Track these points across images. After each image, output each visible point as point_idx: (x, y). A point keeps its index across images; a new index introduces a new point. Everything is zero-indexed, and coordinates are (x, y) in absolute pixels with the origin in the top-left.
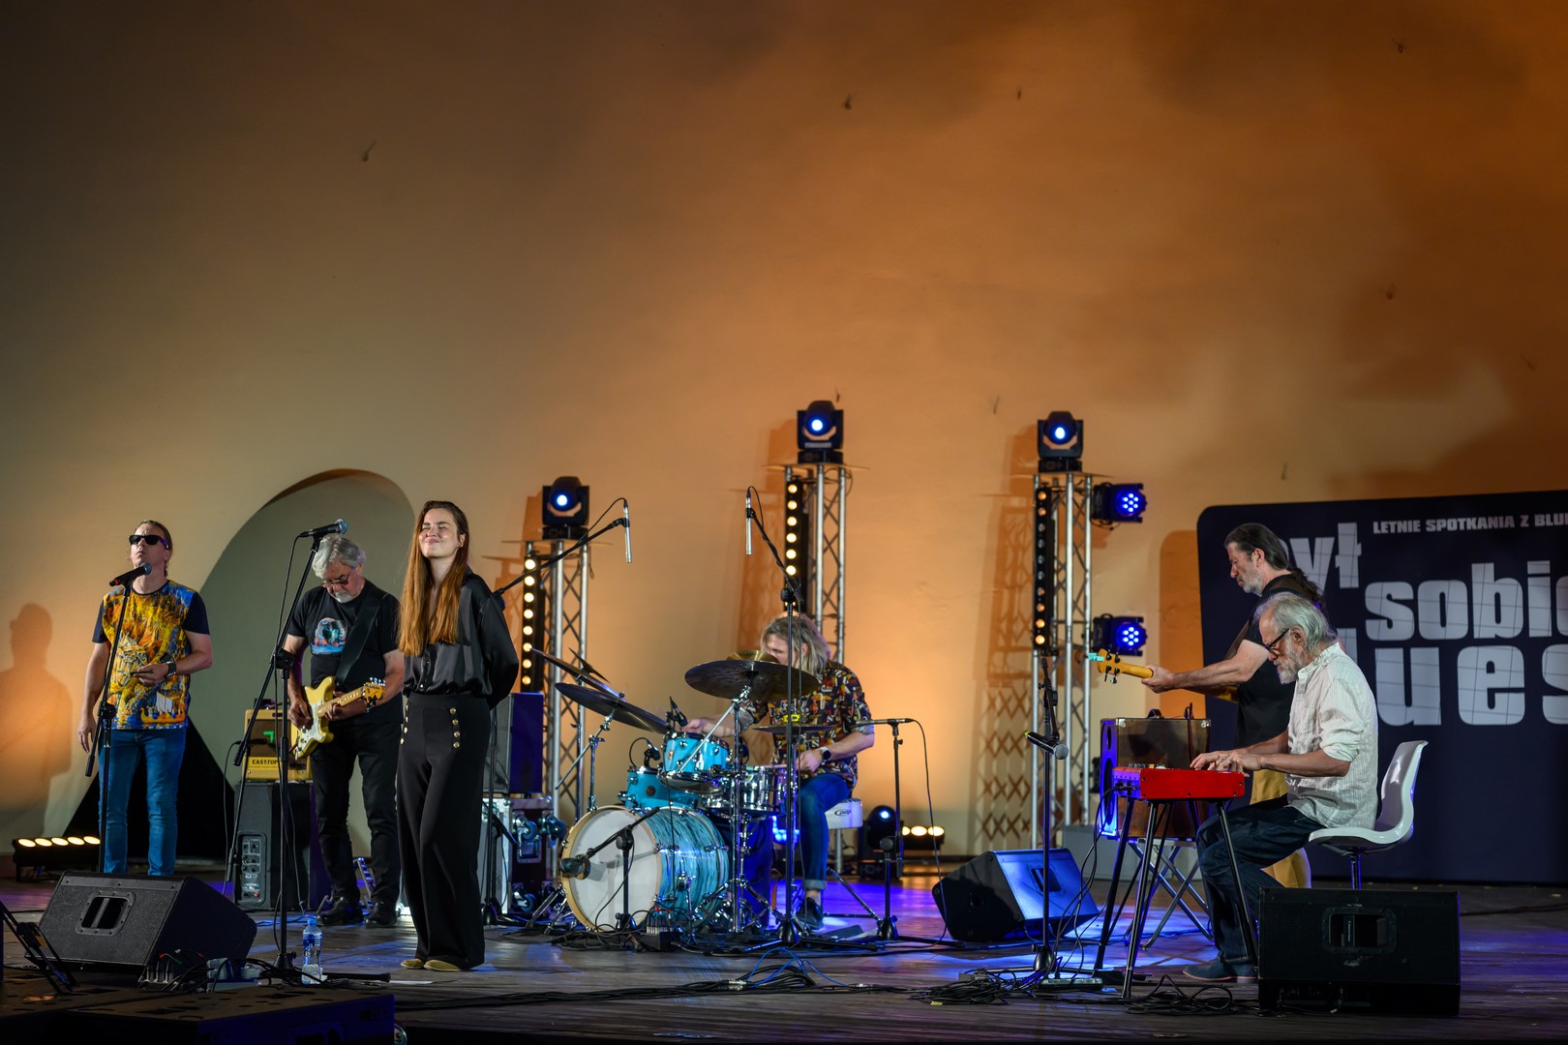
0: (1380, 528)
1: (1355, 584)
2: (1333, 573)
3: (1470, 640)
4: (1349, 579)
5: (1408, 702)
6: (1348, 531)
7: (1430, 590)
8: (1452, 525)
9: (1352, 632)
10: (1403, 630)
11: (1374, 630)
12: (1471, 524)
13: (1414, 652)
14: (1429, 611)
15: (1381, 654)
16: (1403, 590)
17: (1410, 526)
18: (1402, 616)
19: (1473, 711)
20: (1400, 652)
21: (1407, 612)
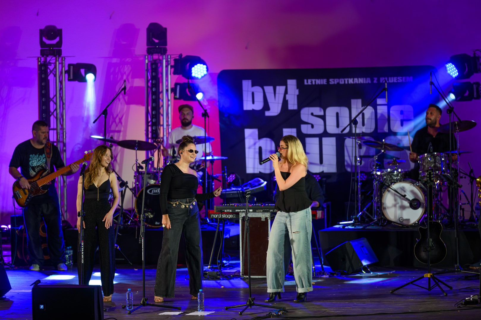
0: (308, 82)
2: (285, 103)
3: (350, 134)
4: (293, 105)
5: (321, 162)
6: (292, 83)
7: (331, 112)
8: (342, 81)
9: (295, 130)
10: (319, 129)
13: (325, 140)
14: (331, 120)
15: (308, 140)
17: (322, 82)
19: (352, 166)
20: (317, 140)
21: (321, 121)
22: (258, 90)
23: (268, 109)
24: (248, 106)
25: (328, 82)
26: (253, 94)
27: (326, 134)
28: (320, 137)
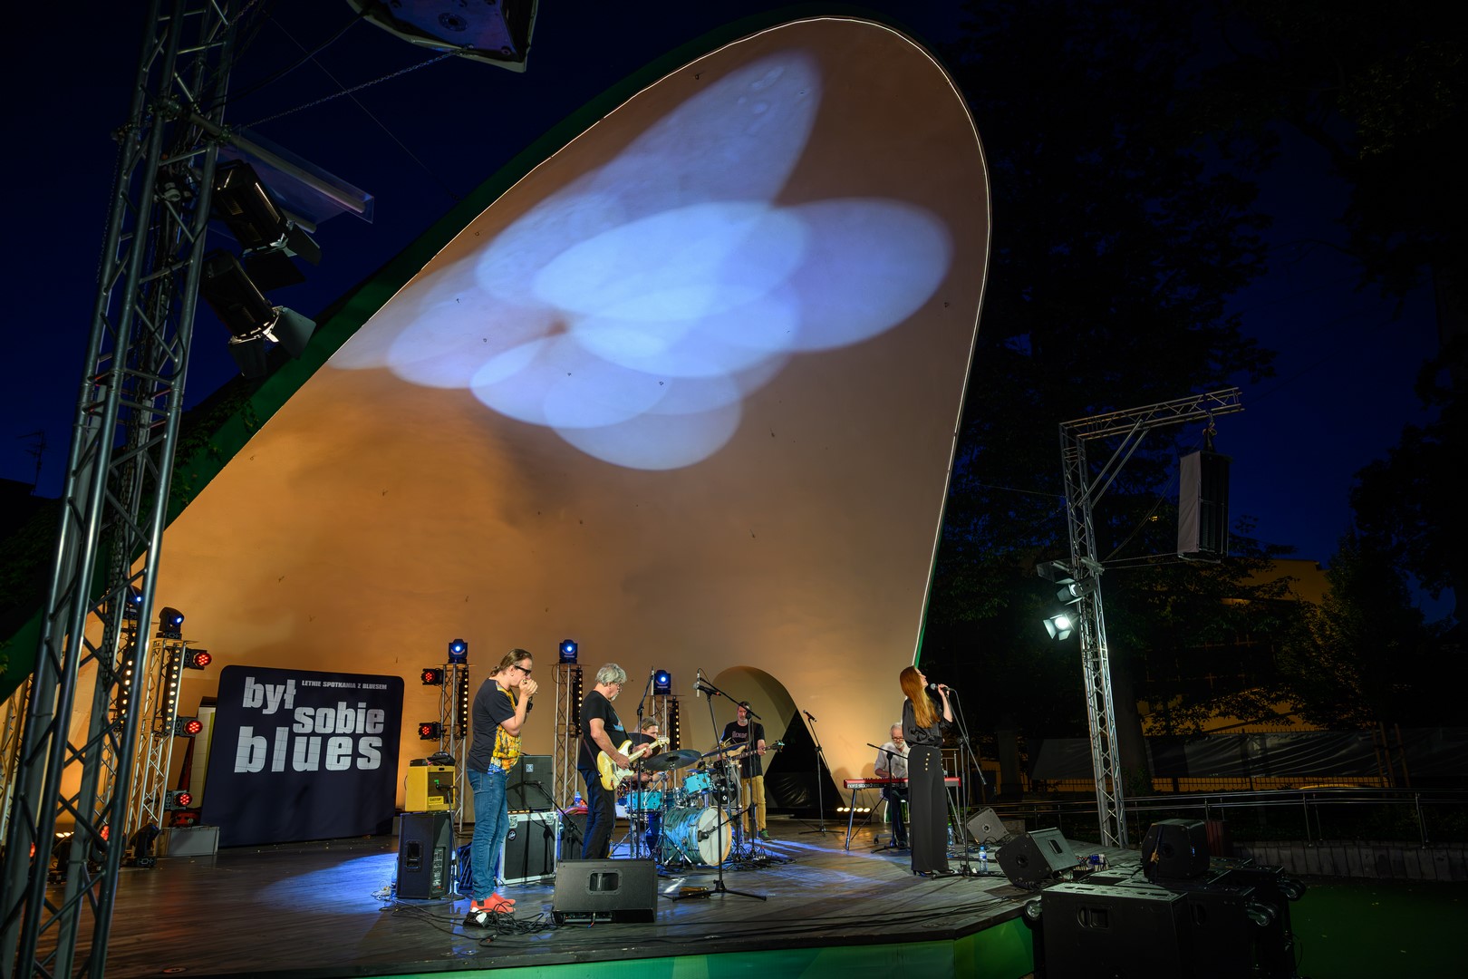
0: (305, 683)
1: (291, 707)
2: (283, 701)
3: (334, 734)
4: (289, 705)
5: (306, 761)
6: (291, 683)
7: (321, 711)
8: (333, 684)
9: (287, 729)
10: (308, 729)
11: (297, 728)
12: (340, 685)
13: (311, 738)
14: (320, 720)
15: (297, 739)
16: (310, 711)
17: (316, 684)
18: (309, 722)
19: (331, 765)
20: (306, 738)
21: (311, 721)
22: (259, 687)
23: (266, 707)
24: (247, 703)
25: (322, 684)
26: (254, 691)
27: (314, 734)
28: (308, 736)
